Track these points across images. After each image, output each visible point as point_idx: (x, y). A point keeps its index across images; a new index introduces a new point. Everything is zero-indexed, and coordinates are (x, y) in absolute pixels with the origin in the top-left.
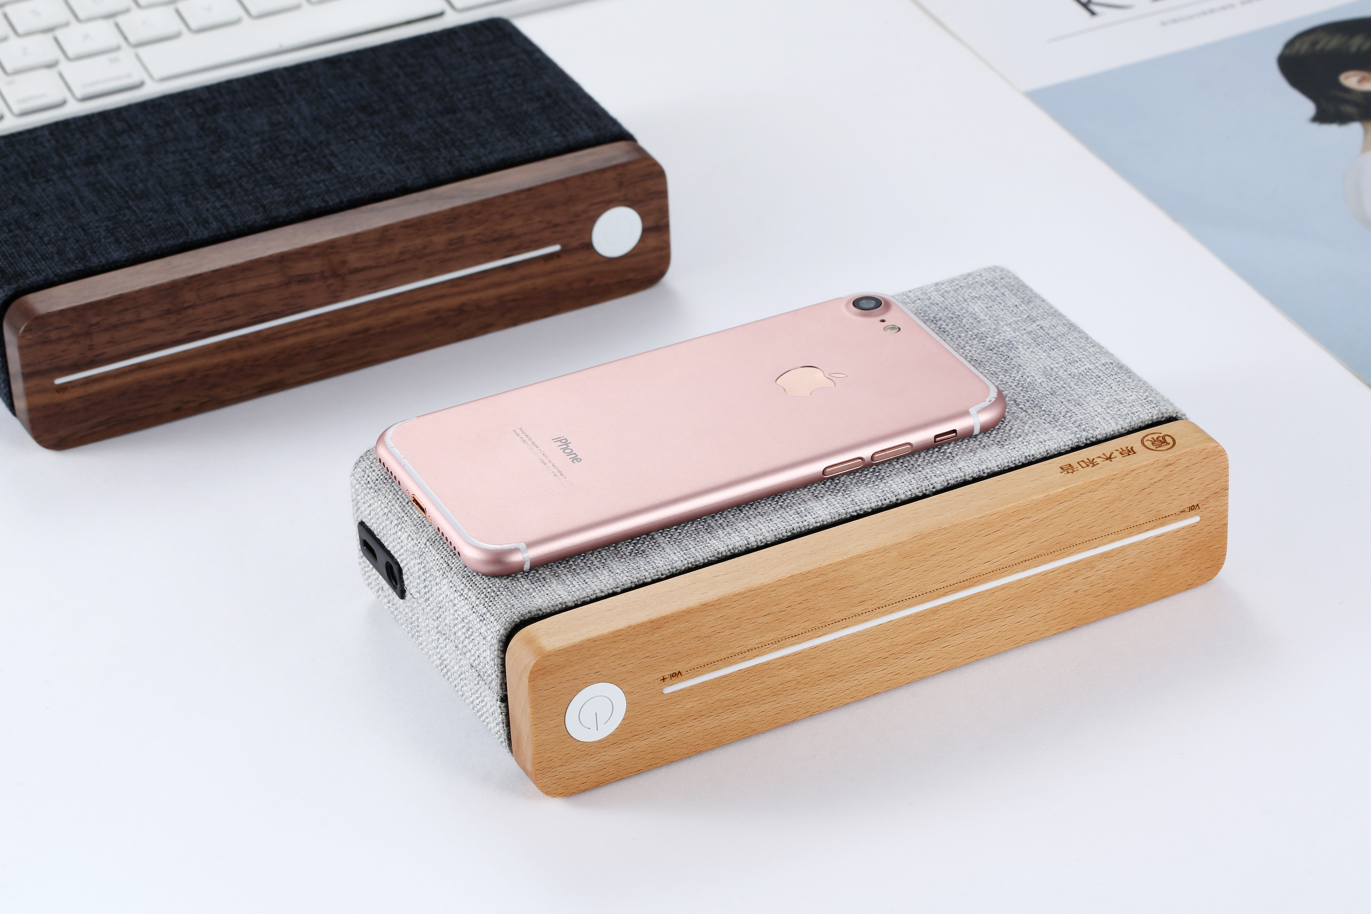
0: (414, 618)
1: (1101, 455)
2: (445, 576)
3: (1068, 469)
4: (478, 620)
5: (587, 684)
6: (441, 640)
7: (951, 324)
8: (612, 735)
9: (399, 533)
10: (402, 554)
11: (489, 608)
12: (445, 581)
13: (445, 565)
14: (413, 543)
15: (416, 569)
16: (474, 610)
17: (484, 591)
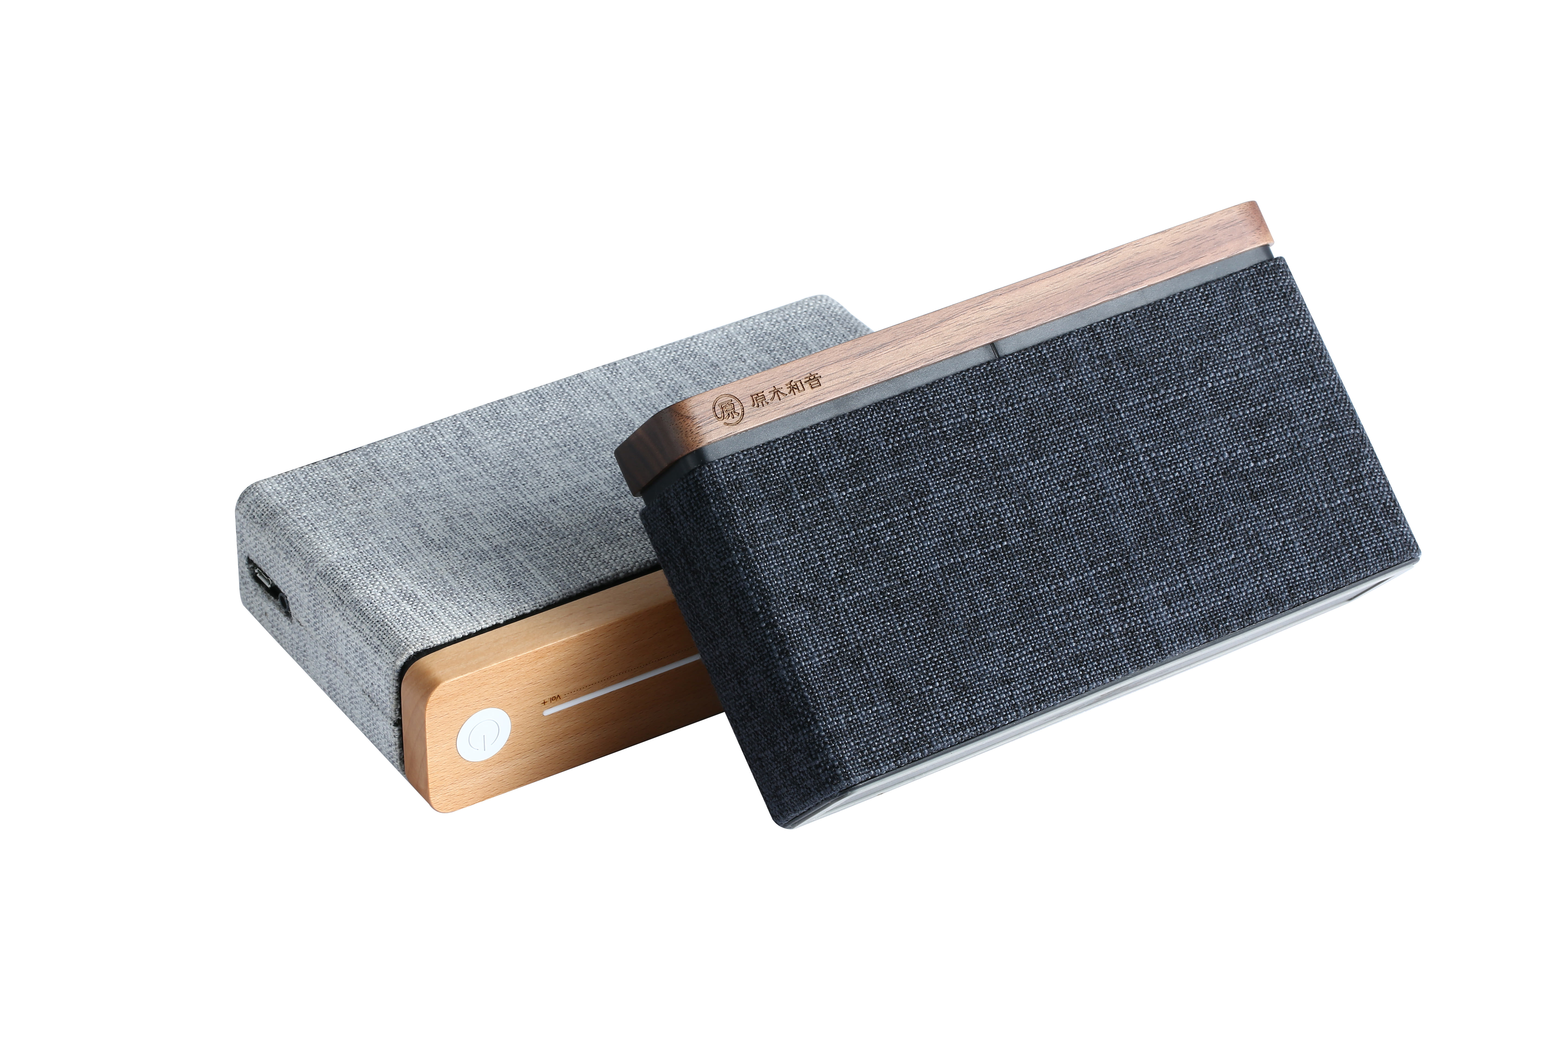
0: (301, 644)
2: (337, 609)
4: (373, 651)
5: (477, 710)
6: (331, 666)
7: (785, 354)
8: (498, 754)
9: (288, 567)
10: (291, 586)
11: (384, 640)
12: (338, 614)
13: (336, 598)
14: (303, 576)
15: (306, 600)
16: (368, 642)
17: (377, 623)
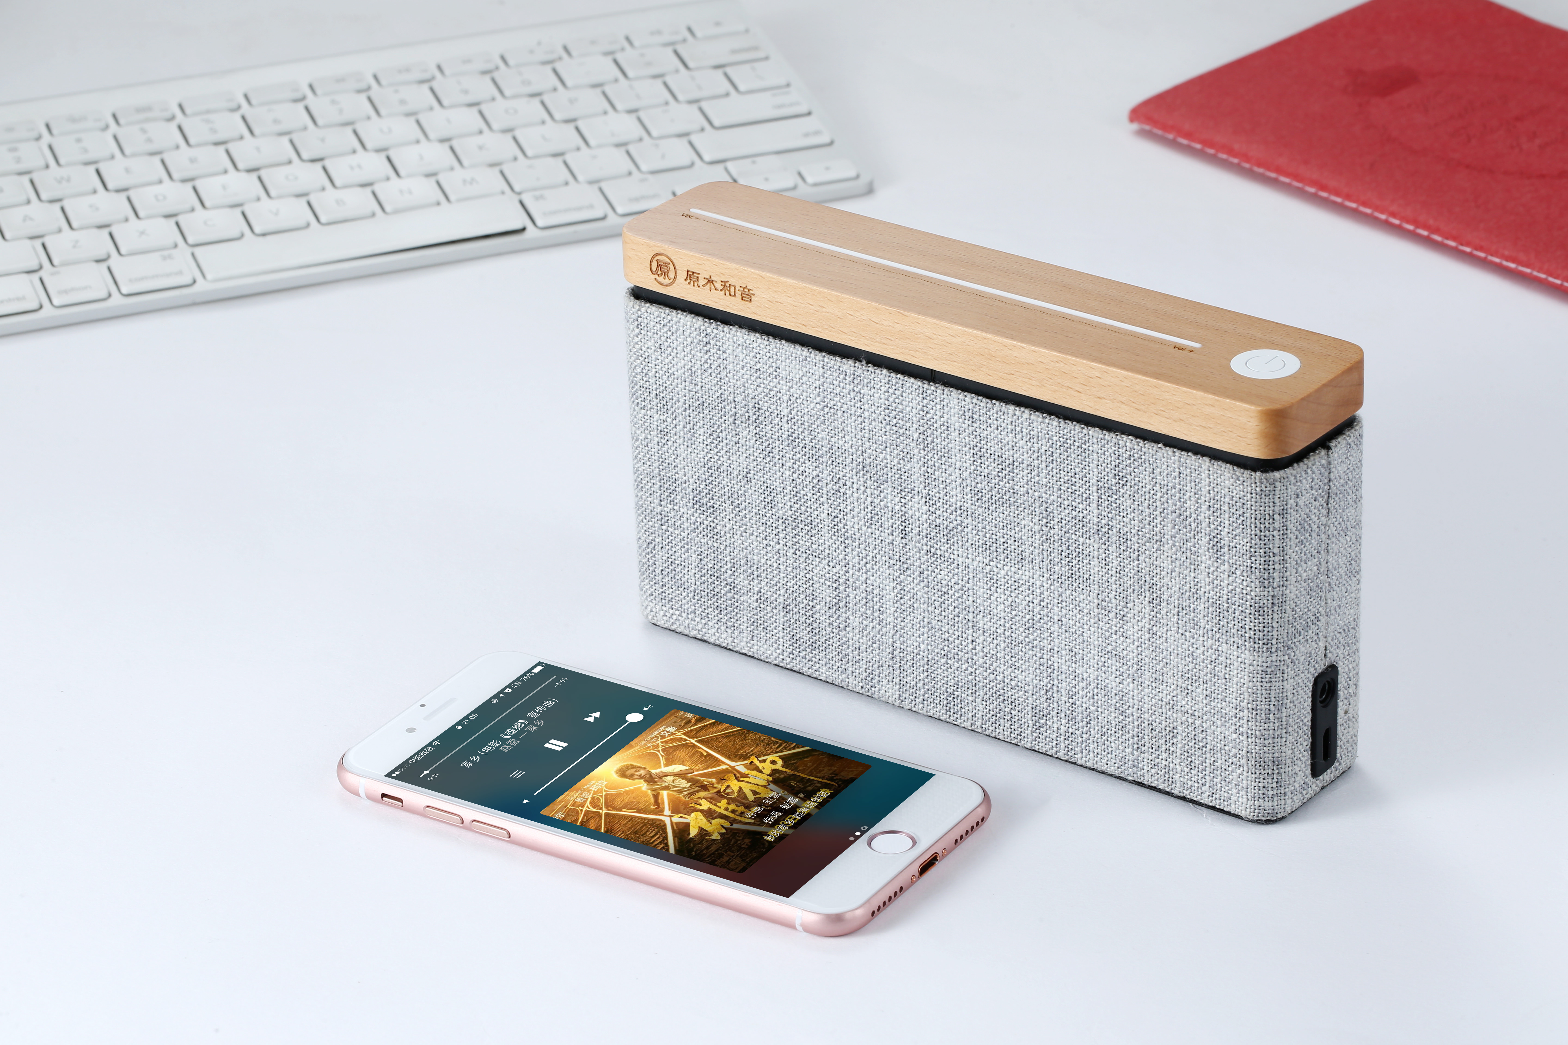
1: (713, 291)
3: (747, 296)
